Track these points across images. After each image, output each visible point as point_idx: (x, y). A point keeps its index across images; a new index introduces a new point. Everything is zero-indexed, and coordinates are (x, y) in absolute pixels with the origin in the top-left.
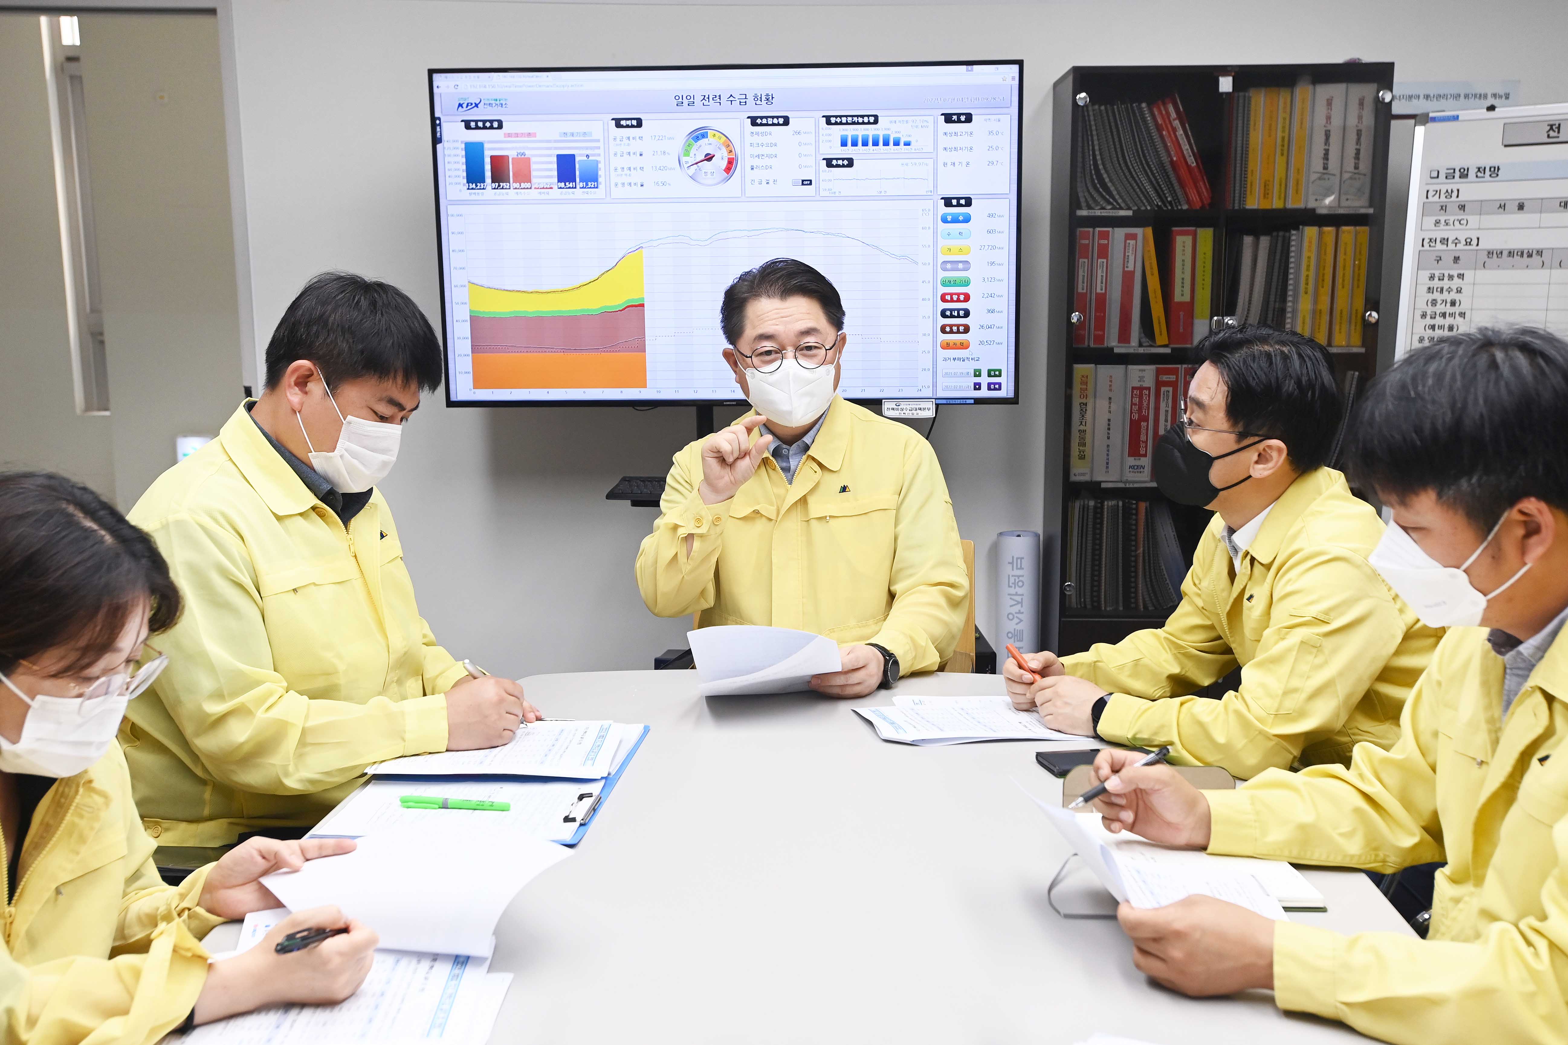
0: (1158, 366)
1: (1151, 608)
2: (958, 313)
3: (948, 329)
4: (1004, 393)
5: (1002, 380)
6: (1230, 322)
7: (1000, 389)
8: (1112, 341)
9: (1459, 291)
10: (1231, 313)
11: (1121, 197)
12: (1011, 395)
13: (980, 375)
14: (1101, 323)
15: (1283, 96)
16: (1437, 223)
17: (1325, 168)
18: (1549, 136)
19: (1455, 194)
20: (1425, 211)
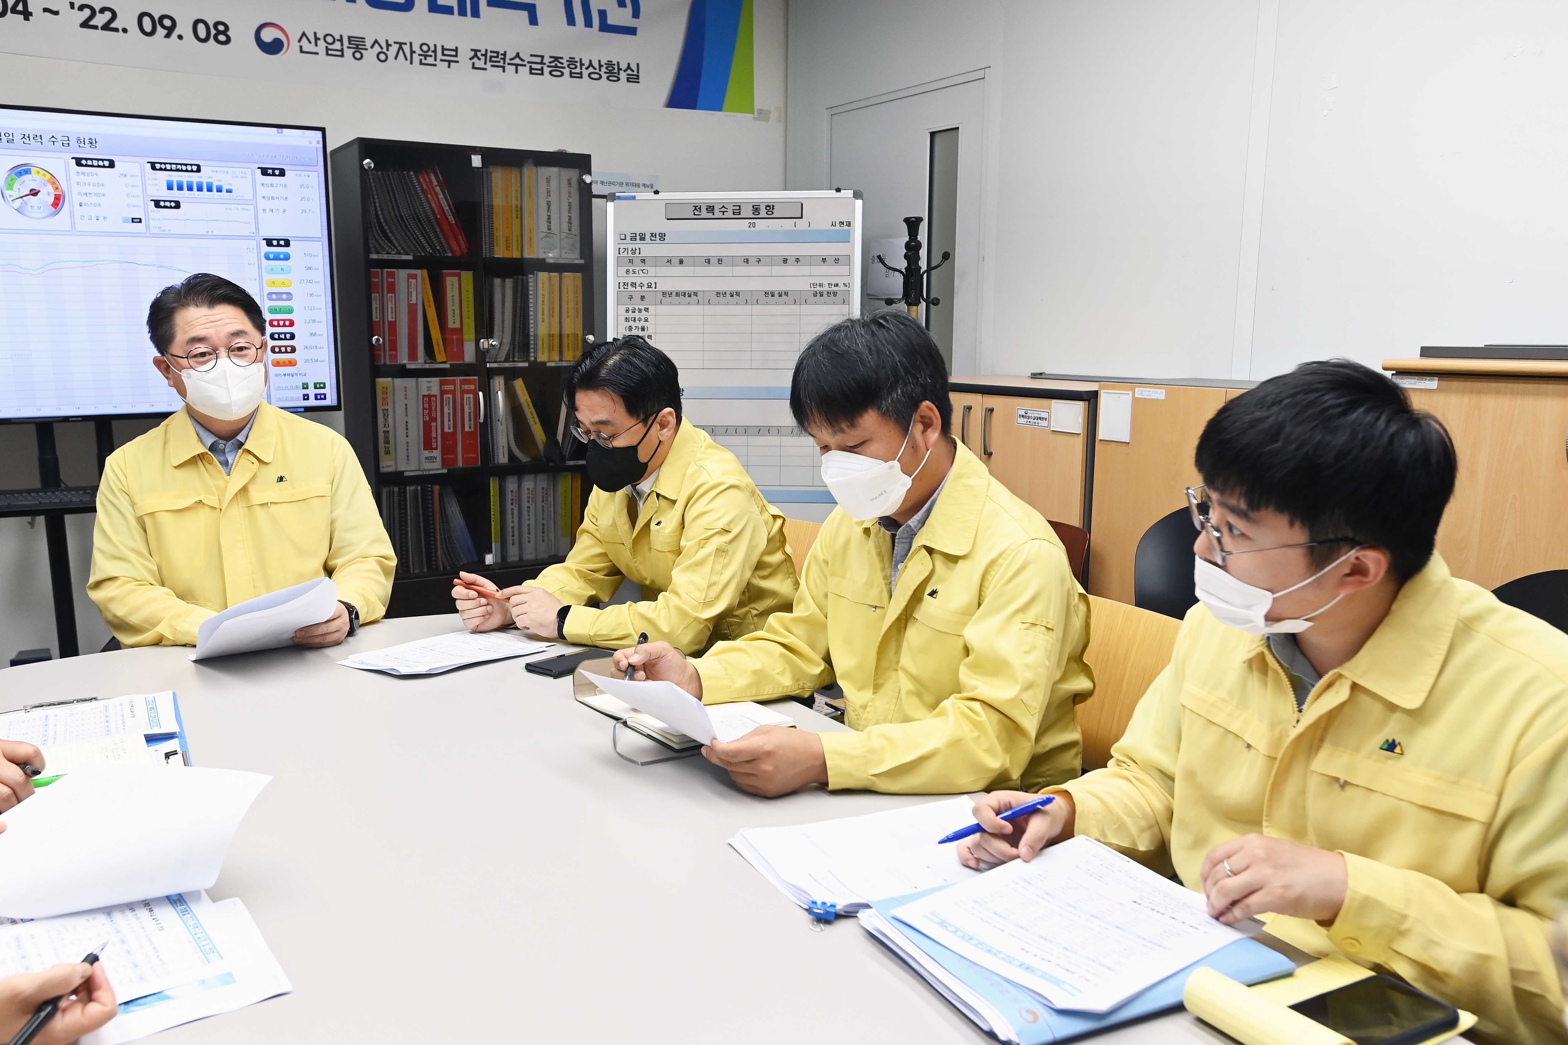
0: (441, 378)
1: (448, 568)
2: (285, 336)
3: (277, 350)
4: (327, 402)
5: (326, 391)
6: (494, 343)
7: (325, 398)
8: (403, 359)
9: (646, 320)
10: (490, 335)
11: (400, 245)
12: (335, 403)
13: (307, 388)
14: (394, 346)
15: (514, 174)
16: (628, 271)
17: (549, 229)
18: (694, 214)
19: (637, 252)
20: (618, 264)
